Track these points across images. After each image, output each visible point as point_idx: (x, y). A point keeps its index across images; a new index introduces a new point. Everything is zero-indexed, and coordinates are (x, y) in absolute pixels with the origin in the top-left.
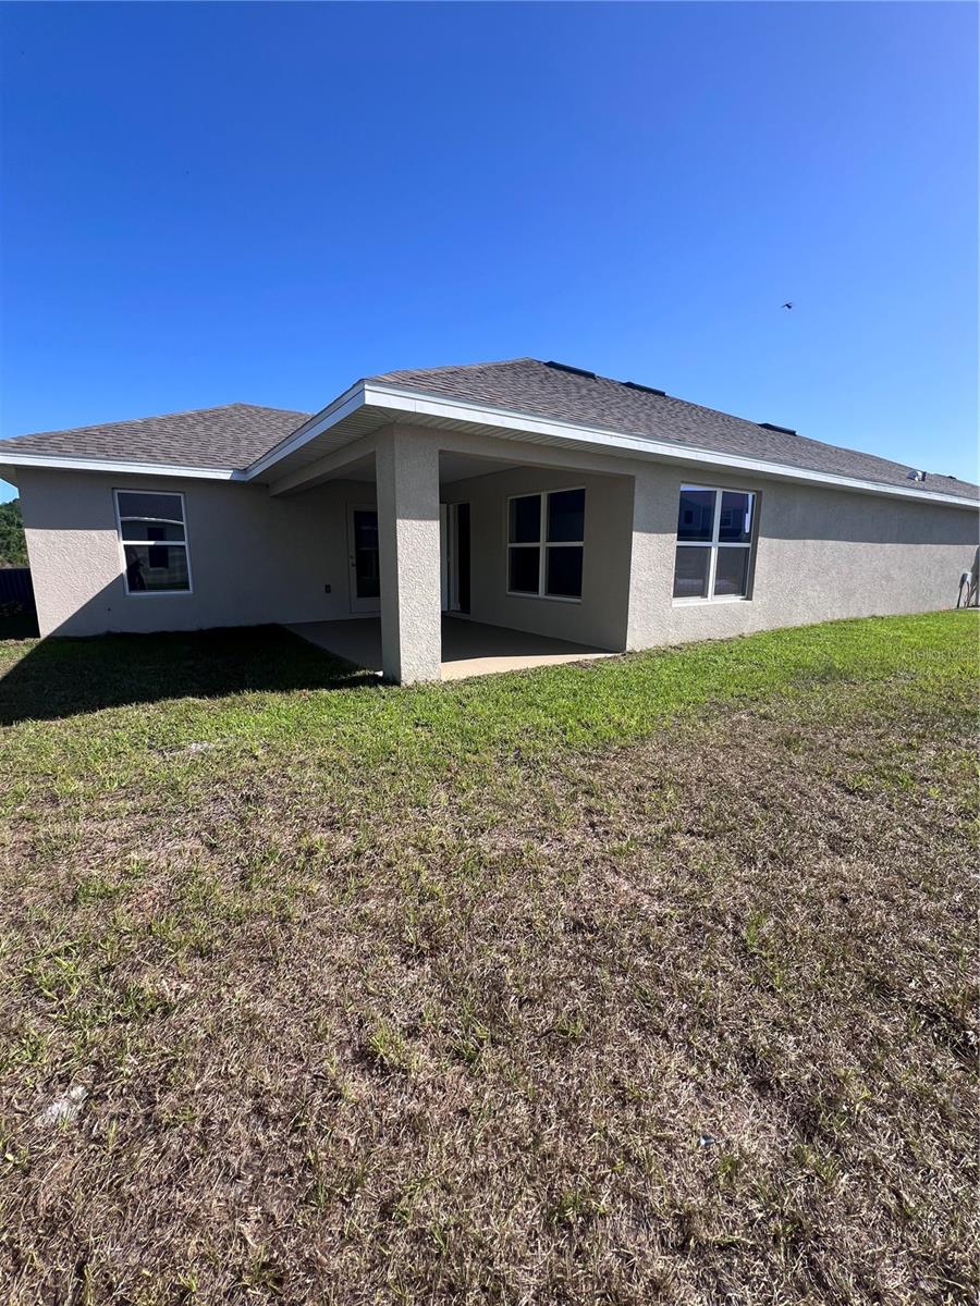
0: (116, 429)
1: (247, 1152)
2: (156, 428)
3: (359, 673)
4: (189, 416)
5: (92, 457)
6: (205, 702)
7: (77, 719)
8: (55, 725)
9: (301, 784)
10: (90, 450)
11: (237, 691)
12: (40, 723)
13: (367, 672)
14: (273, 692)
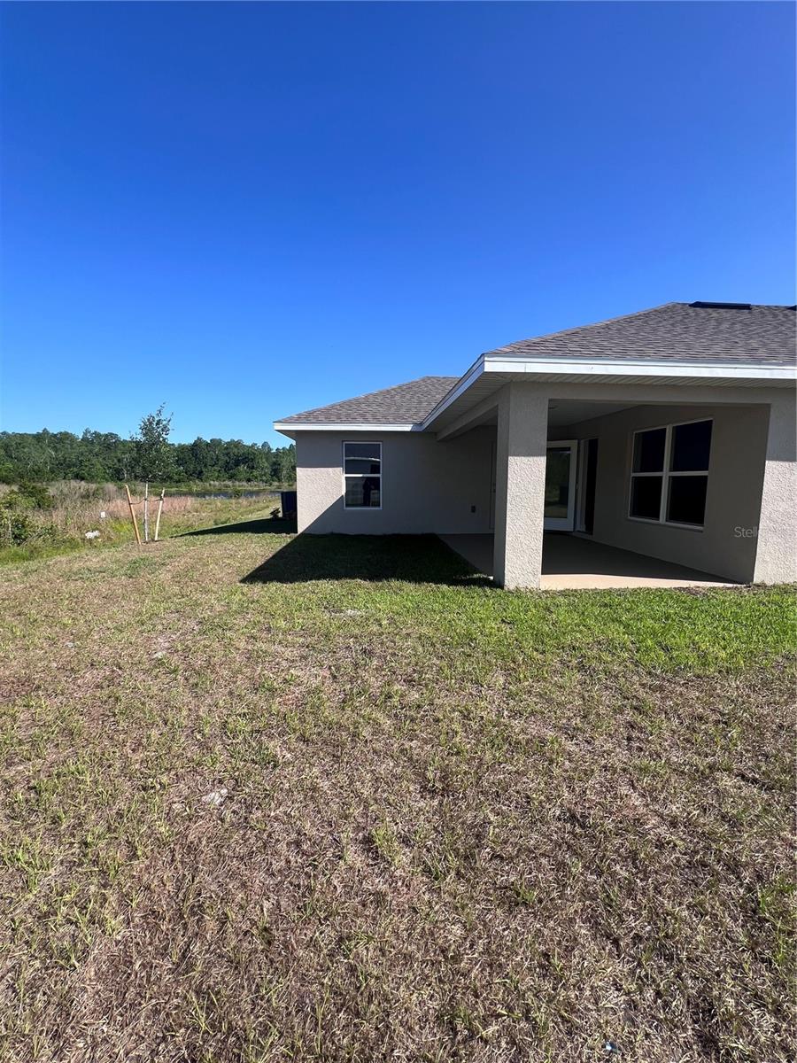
0: (349, 404)
1: (283, 863)
2: (371, 399)
3: (475, 576)
4: (393, 389)
5: (333, 422)
6: (367, 583)
7: (296, 585)
8: (286, 587)
9: (401, 649)
10: (333, 418)
11: (387, 579)
12: (279, 585)
13: (482, 576)
14: (410, 582)
